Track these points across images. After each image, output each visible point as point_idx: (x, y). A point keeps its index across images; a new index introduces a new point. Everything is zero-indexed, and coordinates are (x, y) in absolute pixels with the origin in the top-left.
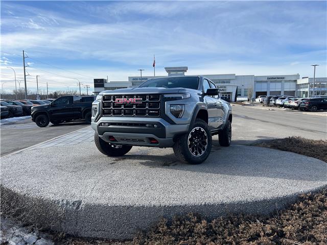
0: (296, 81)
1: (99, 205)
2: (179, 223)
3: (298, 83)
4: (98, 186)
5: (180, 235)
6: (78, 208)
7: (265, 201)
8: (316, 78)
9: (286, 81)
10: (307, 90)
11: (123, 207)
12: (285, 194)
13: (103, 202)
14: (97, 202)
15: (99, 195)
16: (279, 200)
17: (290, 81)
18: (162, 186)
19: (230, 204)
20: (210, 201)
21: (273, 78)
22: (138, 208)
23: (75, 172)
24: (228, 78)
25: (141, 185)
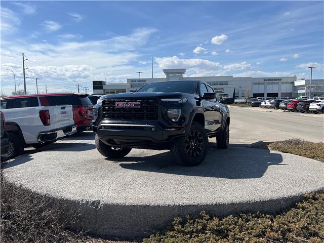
0: (293, 83)
1: (117, 205)
2: (192, 221)
3: (295, 85)
4: (113, 187)
5: (194, 232)
6: (97, 207)
7: (271, 201)
8: (313, 80)
9: (283, 83)
10: (304, 91)
11: (140, 206)
12: (289, 194)
13: (120, 201)
14: (115, 202)
15: (116, 195)
16: (285, 199)
17: (287, 83)
18: (173, 186)
19: (240, 203)
20: (221, 201)
21: (270, 80)
22: (154, 207)
23: (88, 173)
24: (225, 80)
25: (153, 186)
